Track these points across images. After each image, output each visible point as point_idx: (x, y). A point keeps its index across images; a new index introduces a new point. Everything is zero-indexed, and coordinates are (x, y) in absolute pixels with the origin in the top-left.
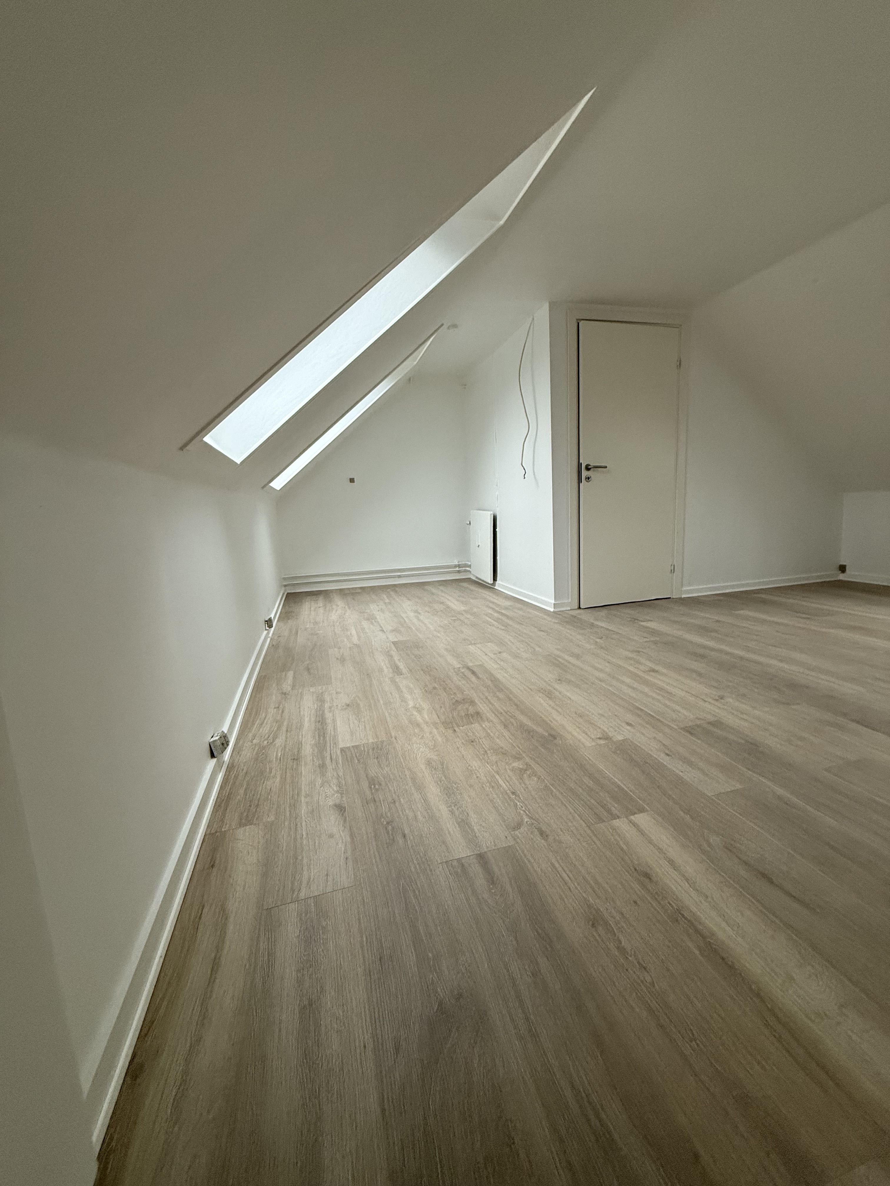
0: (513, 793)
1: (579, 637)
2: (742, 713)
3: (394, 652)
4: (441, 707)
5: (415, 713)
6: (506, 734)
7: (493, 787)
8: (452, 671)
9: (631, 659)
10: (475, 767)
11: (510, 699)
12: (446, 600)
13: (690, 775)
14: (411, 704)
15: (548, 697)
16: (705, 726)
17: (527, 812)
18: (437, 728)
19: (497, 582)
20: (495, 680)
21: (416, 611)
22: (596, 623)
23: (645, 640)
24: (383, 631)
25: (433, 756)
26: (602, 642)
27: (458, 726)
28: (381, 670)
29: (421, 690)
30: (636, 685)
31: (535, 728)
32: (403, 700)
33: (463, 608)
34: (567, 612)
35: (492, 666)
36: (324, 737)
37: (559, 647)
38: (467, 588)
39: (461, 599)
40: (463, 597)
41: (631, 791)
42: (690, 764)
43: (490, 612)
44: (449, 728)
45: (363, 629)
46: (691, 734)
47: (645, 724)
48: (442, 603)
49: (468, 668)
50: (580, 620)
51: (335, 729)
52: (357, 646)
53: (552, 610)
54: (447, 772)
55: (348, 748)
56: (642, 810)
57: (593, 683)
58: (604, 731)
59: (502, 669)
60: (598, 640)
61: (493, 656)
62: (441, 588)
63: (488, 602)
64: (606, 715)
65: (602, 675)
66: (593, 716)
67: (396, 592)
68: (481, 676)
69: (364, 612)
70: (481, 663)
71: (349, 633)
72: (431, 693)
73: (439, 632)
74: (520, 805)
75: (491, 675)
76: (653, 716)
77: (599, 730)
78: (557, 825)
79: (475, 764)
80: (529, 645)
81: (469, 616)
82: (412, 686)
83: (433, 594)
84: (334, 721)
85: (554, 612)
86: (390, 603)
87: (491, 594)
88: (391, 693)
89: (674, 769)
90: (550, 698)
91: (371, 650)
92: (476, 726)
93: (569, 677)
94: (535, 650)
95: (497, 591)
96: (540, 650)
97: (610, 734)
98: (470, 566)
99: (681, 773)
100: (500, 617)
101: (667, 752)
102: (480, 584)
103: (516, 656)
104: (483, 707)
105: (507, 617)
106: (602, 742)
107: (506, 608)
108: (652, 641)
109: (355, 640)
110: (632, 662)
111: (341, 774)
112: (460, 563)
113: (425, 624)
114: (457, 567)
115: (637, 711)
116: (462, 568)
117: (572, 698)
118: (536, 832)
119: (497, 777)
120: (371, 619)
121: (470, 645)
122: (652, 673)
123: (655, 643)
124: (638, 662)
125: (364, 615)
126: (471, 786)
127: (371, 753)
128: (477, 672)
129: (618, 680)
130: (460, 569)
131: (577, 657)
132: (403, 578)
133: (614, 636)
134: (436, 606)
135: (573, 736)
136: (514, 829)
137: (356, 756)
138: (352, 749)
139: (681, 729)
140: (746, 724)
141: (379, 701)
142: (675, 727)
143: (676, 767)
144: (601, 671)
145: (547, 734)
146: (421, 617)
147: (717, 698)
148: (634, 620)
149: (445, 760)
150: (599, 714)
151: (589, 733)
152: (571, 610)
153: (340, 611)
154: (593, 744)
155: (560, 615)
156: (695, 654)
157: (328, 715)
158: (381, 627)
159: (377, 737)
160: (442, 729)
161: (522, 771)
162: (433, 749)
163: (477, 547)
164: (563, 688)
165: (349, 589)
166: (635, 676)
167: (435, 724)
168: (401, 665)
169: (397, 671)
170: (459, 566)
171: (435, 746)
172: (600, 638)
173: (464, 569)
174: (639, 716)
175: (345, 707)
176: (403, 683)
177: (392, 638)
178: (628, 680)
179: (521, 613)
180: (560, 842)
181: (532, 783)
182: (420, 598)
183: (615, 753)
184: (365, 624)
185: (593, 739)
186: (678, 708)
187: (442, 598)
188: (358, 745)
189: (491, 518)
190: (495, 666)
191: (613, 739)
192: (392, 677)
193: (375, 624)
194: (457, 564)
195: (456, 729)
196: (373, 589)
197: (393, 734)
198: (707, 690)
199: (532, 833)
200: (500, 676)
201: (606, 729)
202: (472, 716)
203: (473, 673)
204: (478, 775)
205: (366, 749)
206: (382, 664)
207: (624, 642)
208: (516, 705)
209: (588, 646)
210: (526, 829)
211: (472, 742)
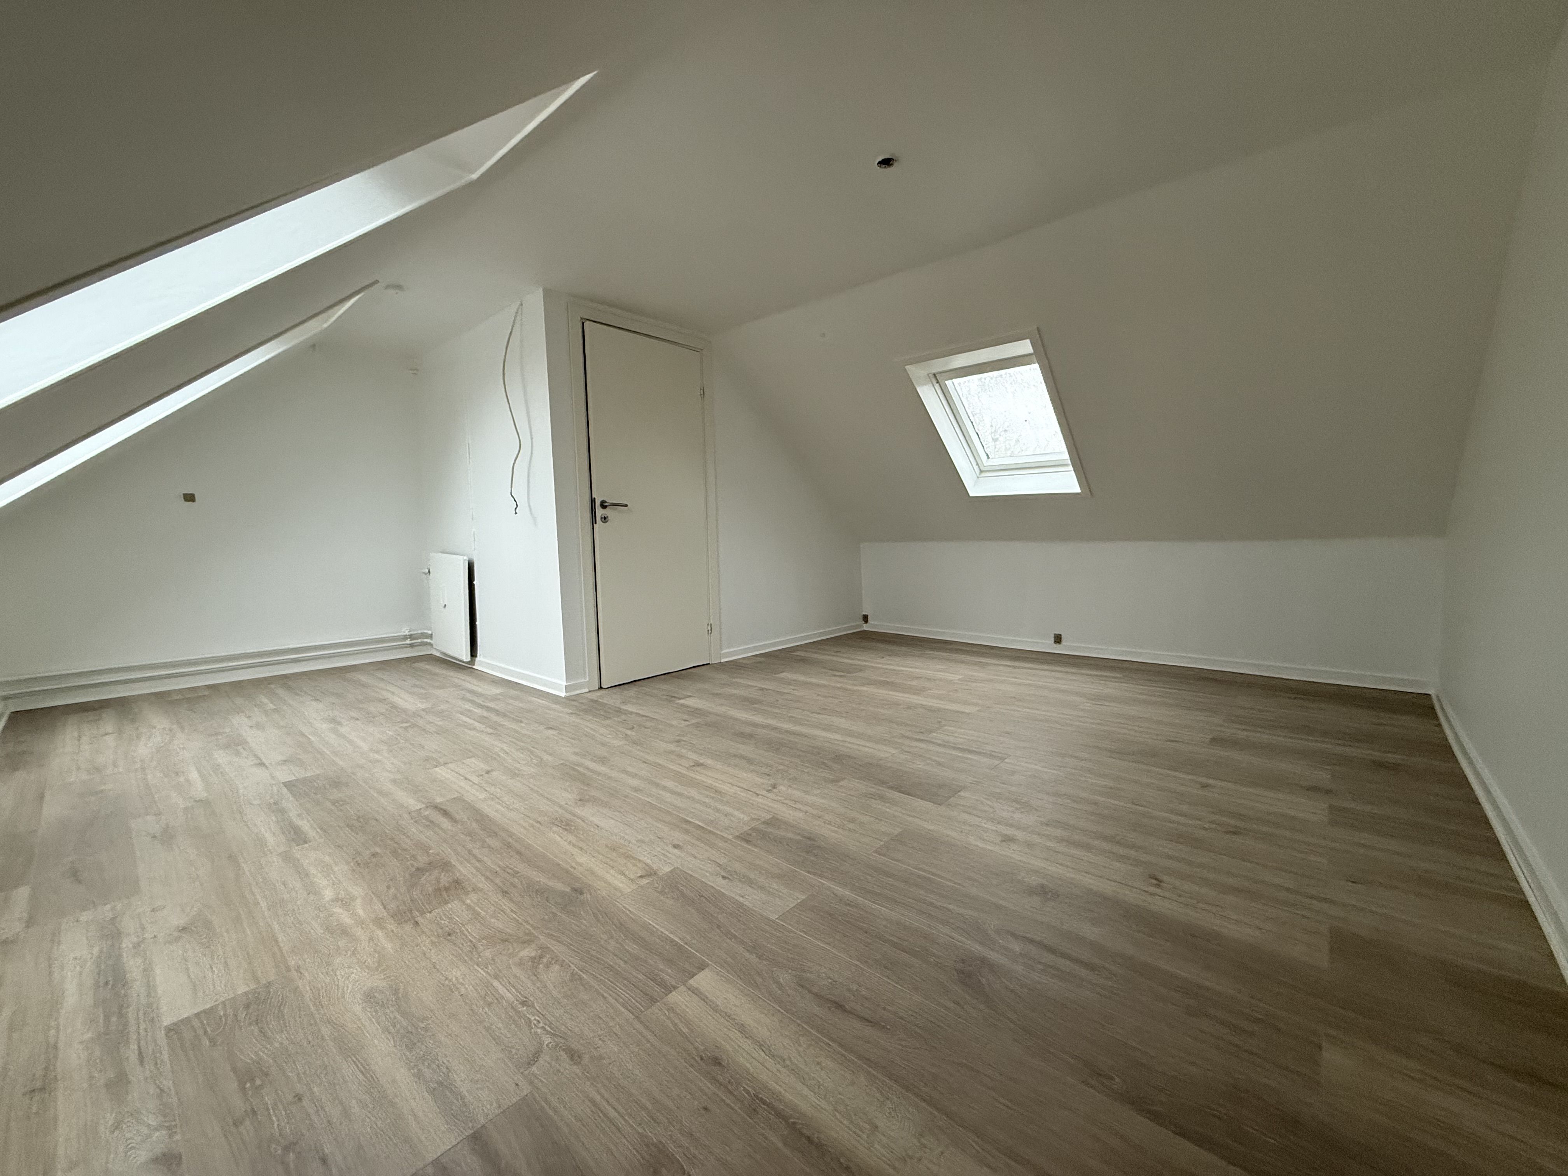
0: (523, 1003)
1: (603, 730)
2: (796, 802)
3: (289, 803)
4: (388, 887)
5: (338, 910)
6: (506, 904)
7: (489, 1004)
8: (406, 816)
9: (672, 752)
10: (457, 978)
11: (509, 846)
12: (389, 696)
13: (751, 898)
14: (328, 894)
15: (566, 830)
16: (762, 827)
17: (549, 1029)
18: (382, 928)
19: (478, 659)
20: (481, 818)
21: (333, 720)
22: (624, 707)
23: (688, 723)
24: (262, 764)
25: (377, 981)
26: (634, 734)
27: (422, 913)
28: (261, 842)
29: (348, 863)
30: (679, 789)
31: (551, 883)
32: (312, 890)
33: (423, 706)
34: (586, 695)
35: (475, 795)
36: (121, 1015)
37: (577, 750)
38: (427, 670)
39: (416, 690)
40: (422, 687)
41: (686, 944)
42: (750, 882)
43: (467, 707)
44: (406, 922)
45: (217, 768)
46: (748, 842)
47: (694, 841)
48: (383, 700)
49: (436, 807)
50: (604, 705)
51: (150, 988)
52: (205, 803)
53: (563, 694)
54: (405, 1005)
55: (188, 1020)
56: (702, 967)
57: (626, 796)
58: (647, 865)
59: (492, 799)
60: (629, 732)
61: (475, 779)
62: (379, 674)
63: (463, 692)
64: (647, 839)
65: (635, 782)
66: (631, 845)
67: (289, 688)
68: (458, 817)
69: (217, 734)
70: (457, 795)
71: (182, 779)
72: (367, 865)
73: (377, 752)
74: (535, 1019)
75: (477, 811)
76: (703, 828)
77: (639, 865)
78: (593, 1031)
79: (456, 973)
80: (532, 752)
81: (431, 718)
82: (327, 859)
83: (364, 686)
84: (148, 971)
85: (566, 698)
86: (276, 711)
87: (468, 678)
88: (284, 884)
89: (733, 896)
90: (569, 831)
91: (235, 807)
92: (455, 905)
93: (594, 793)
94: (542, 759)
95: (477, 672)
96: (550, 758)
97: (655, 867)
98: (431, 636)
99: (741, 899)
100: (485, 714)
101: (723, 874)
102: (450, 663)
103: (514, 774)
104: (464, 870)
105: (498, 713)
106: (645, 881)
107: (495, 699)
108: (693, 724)
109: (199, 790)
110: (673, 757)
111: (167, 1084)
112: (412, 633)
113: (351, 742)
114: (407, 639)
115: (684, 824)
116: (417, 639)
117: (601, 824)
118: (564, 1056)
119: (496, 983)
120: (235, 744)
121: (436, 766)
122: (698, 769)
123: (697, 726)
124: (680, 756)
125: (217, 739)
126: (452, 1016)
127: (242, 1015)
128: (451, 811)
129: (657, 785)
130: (413, 642)
131: (603, 760)
132: (304, 663)
133: (648, 724)
134: (372, 708)
135: (606, 882)
136: (530, 1063)
137: (206, 1032)
138: (196, 1023)
139: (738, 837)
140: (801, 815)
141: (257, 904)
142: (730, 837)
143: (733, 891)
144: (635, 776)
145: (568, 890)
146: (343, 730)
147: (770, 788)
148: (671, 698)
149: (402, 982)
150: (638, 841)
151: (627, 873)
152: (590, 691)
153: (157, 739)
154: (634, 887)
155: (574, 700)
156: (742, 735)
157: (133, 966)
158: (257, 757)
159: (256, 979)
160: (391, 925)
161: (535, 961)
162: (377, 968)
163: (443, 609)
164: (587, 812)
165: (180, 691)
166: (678, 777)
167: (379, 922)
168: (305, 825)
169: (297, 836)
170: (411, 637)
171: (380, 964)
172: (630, 729)
173: (419, 641)
174: (687, 831)
175: (176, 934)
176: (308, 857)
177: (284, 775)
178: (670, 784)
179: (517, 703)
180: (601, 1058)
181: (552, 976)
182: (338, 695)
183: (662, 893)
184: (221, 757)
185: (632, 880)
186: (729, 810)
187: (384, 693)
188: (212, 1008)
189: (464, 567)
190: (482, 796)
191: (658, 872)
192: (286, 852)
193: (245, 754)
194: (408, 634)
195: (419, 919)
196: (238, 686)
197: (292, 963)
198: (759, 780)
199: (557, 1059)
200: (490, 810)
201: (648, 861)
202: (447, 889)
203: (445, 813)
204: (463, 991)
205: (230, 1011)
206: (263, 830)
207: (661, 730)
208: (519, 853)
209: (616, 743)
210: (548, 1058)
211: (449, 935)
